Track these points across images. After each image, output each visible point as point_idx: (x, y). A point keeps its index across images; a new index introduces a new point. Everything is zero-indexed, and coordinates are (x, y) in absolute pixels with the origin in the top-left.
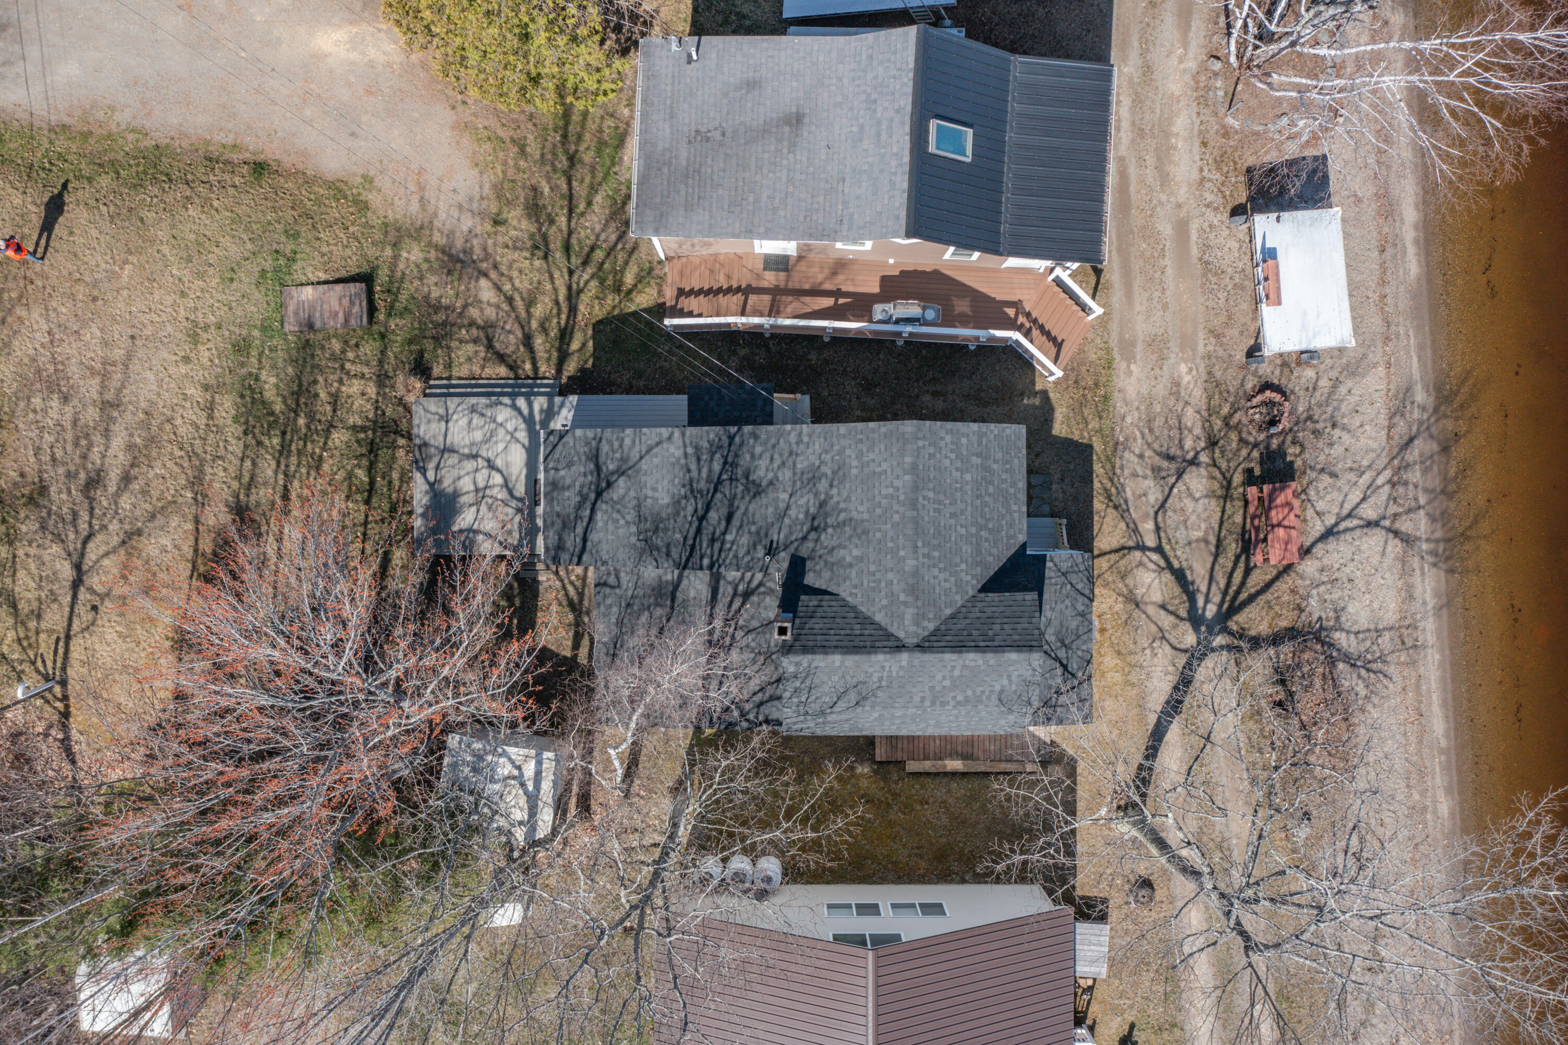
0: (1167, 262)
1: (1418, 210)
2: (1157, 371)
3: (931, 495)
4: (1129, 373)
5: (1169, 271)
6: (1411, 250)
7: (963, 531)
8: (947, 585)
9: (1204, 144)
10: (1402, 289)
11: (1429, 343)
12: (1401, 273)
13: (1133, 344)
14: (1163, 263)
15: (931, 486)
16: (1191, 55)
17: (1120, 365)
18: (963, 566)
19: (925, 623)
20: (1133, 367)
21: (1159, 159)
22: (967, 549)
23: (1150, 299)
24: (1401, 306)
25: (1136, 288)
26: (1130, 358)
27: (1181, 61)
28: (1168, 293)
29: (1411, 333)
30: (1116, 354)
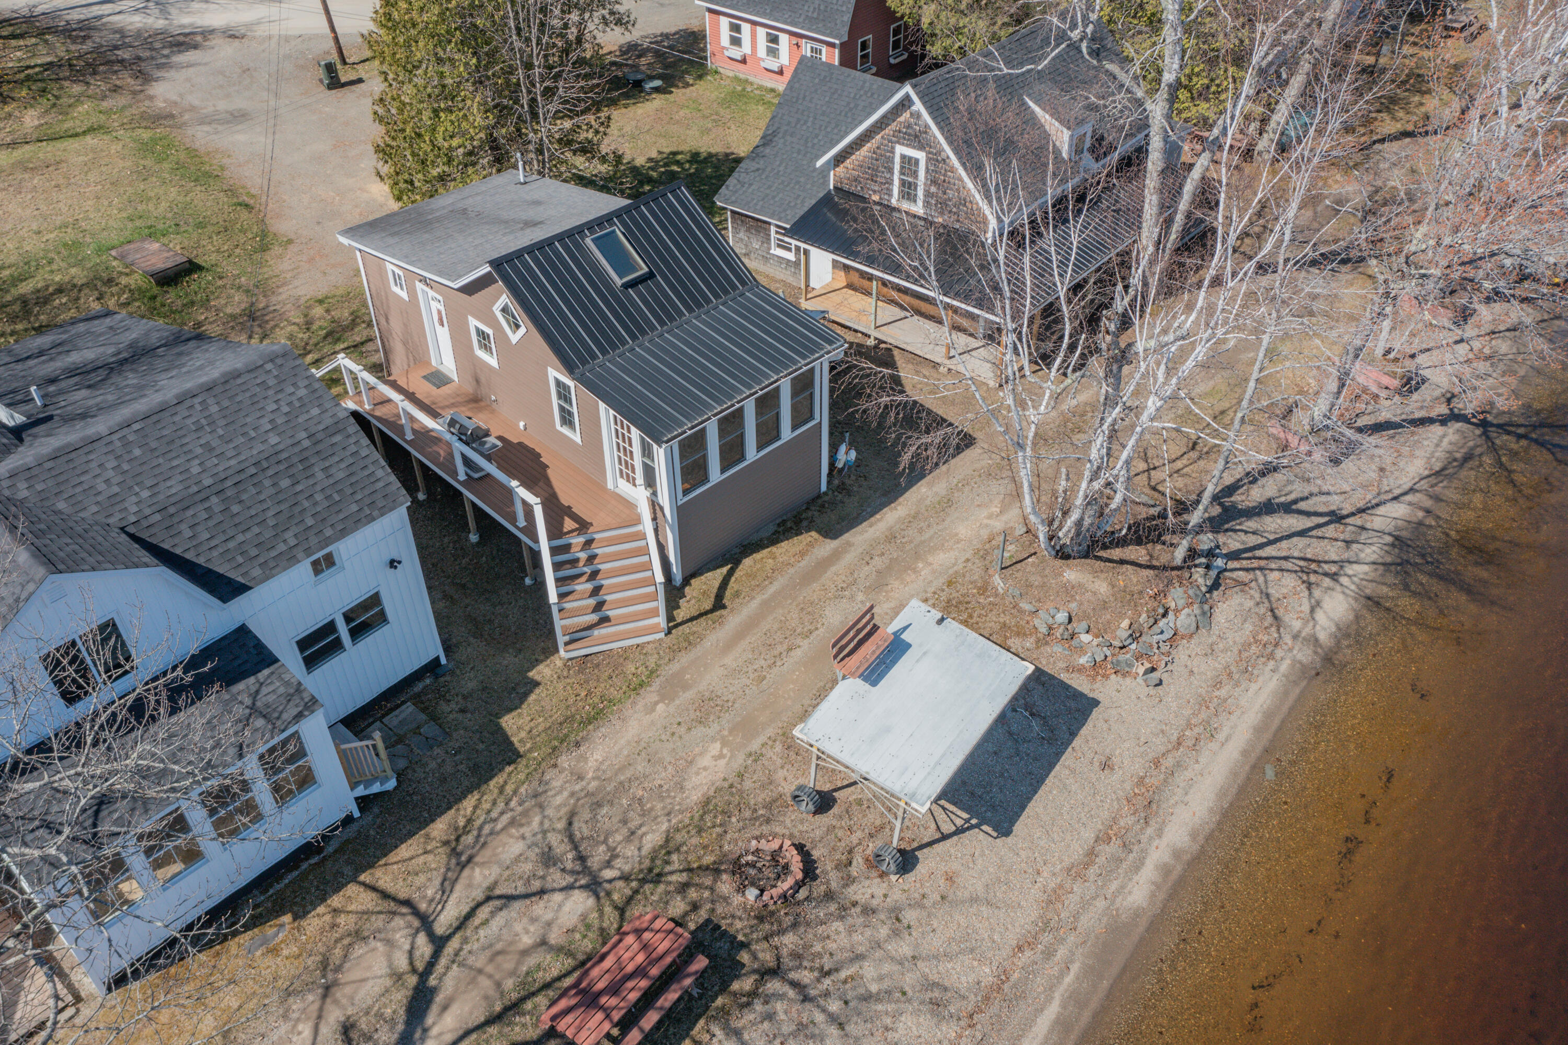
0: (805, 644)
1: (1194, 835)
2: (682, 729)
3: (214, 409)
4: (651, 709)
5: (798, 653)
6: (1148, 873)
7: (195, 470)
8: (101, 487)
9: (950, 584)
10: (1101, 904)
11: (1094, 1004)
12: (1114, 886)
13: (686, 687)
14: (799, 641)
15: (226, 403)
16: (1004, 518)
17: (650, 695)
18: (145, 494)
19: (22, 485)
20: (660, 707)
21: (889, 568)
22: (175, 487)
23: (750, 662)
24: (1085, 922)
25: (744, 644)
26: (664, 697)
27: (990, 517)
28: (775, 670)
29: (1075, 968)
30: (656, 684)
